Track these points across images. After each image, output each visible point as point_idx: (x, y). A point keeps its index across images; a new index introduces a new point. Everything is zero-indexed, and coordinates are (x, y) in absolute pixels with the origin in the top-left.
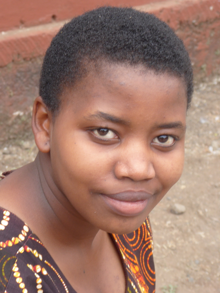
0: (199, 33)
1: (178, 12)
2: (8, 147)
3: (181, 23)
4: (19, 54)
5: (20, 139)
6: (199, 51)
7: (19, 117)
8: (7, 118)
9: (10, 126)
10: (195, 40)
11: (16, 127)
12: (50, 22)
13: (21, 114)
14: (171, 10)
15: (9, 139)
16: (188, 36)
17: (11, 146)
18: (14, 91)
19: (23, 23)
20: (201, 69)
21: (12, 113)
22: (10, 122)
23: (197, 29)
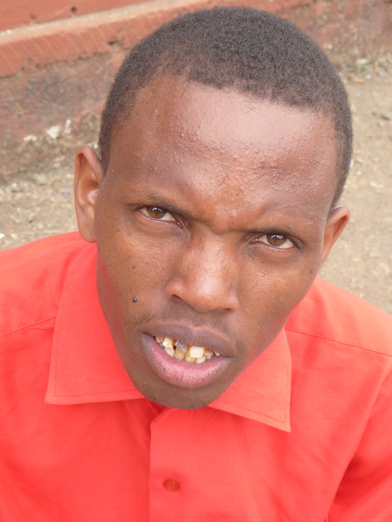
2: (18, 183)
4: (30, 60)
5: (33, 171)
7: (31, 143)
8: (16, 145)
9: (20, 155)
11: (28, 156)
12: (69, 17)
13: (34, 138)
15: (19, 172)
17: (21, 181)
18: (24, 108)
19: (34, 18)
21: (21, 139)
22: (20, 150)
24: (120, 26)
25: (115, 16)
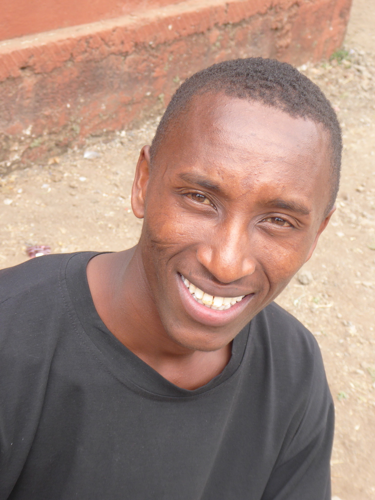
0: (157, 57)
1: (133, 32)
3: (136, 45)
6: (156, 78)
10: (152, 65)
14: (125, 29)
16: (145, 60)
20: (159, 99)
23: (153, 52)
24: (31, 53)
25: (26, 43)
